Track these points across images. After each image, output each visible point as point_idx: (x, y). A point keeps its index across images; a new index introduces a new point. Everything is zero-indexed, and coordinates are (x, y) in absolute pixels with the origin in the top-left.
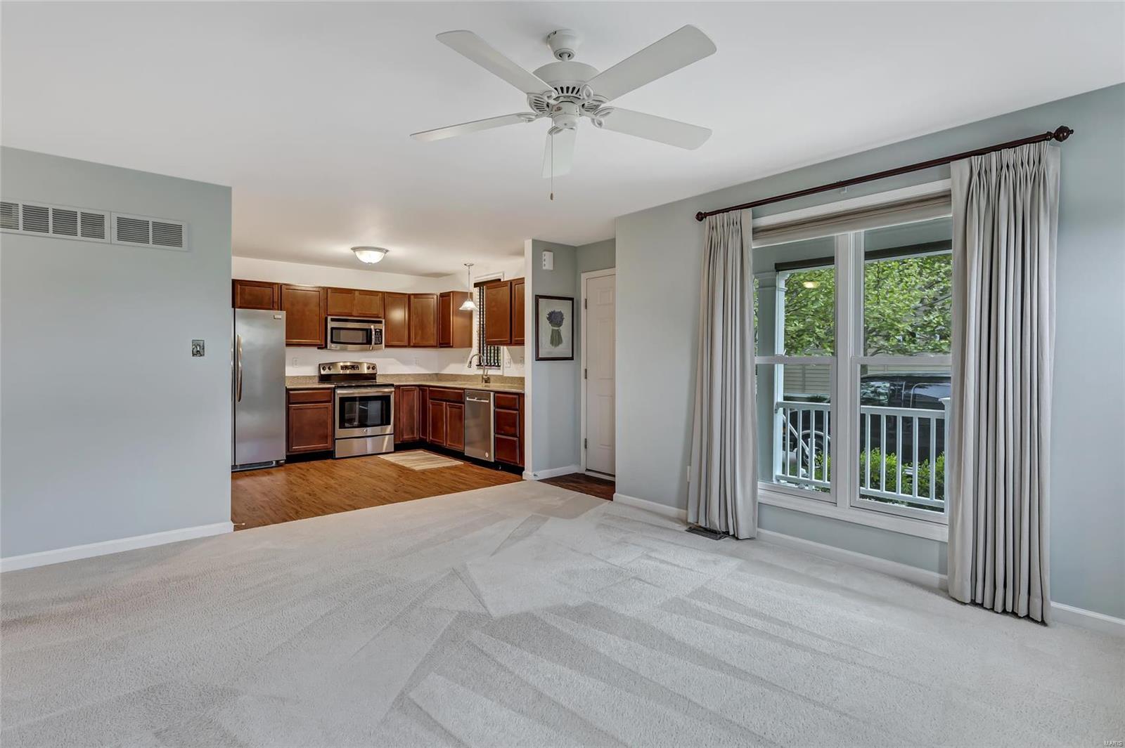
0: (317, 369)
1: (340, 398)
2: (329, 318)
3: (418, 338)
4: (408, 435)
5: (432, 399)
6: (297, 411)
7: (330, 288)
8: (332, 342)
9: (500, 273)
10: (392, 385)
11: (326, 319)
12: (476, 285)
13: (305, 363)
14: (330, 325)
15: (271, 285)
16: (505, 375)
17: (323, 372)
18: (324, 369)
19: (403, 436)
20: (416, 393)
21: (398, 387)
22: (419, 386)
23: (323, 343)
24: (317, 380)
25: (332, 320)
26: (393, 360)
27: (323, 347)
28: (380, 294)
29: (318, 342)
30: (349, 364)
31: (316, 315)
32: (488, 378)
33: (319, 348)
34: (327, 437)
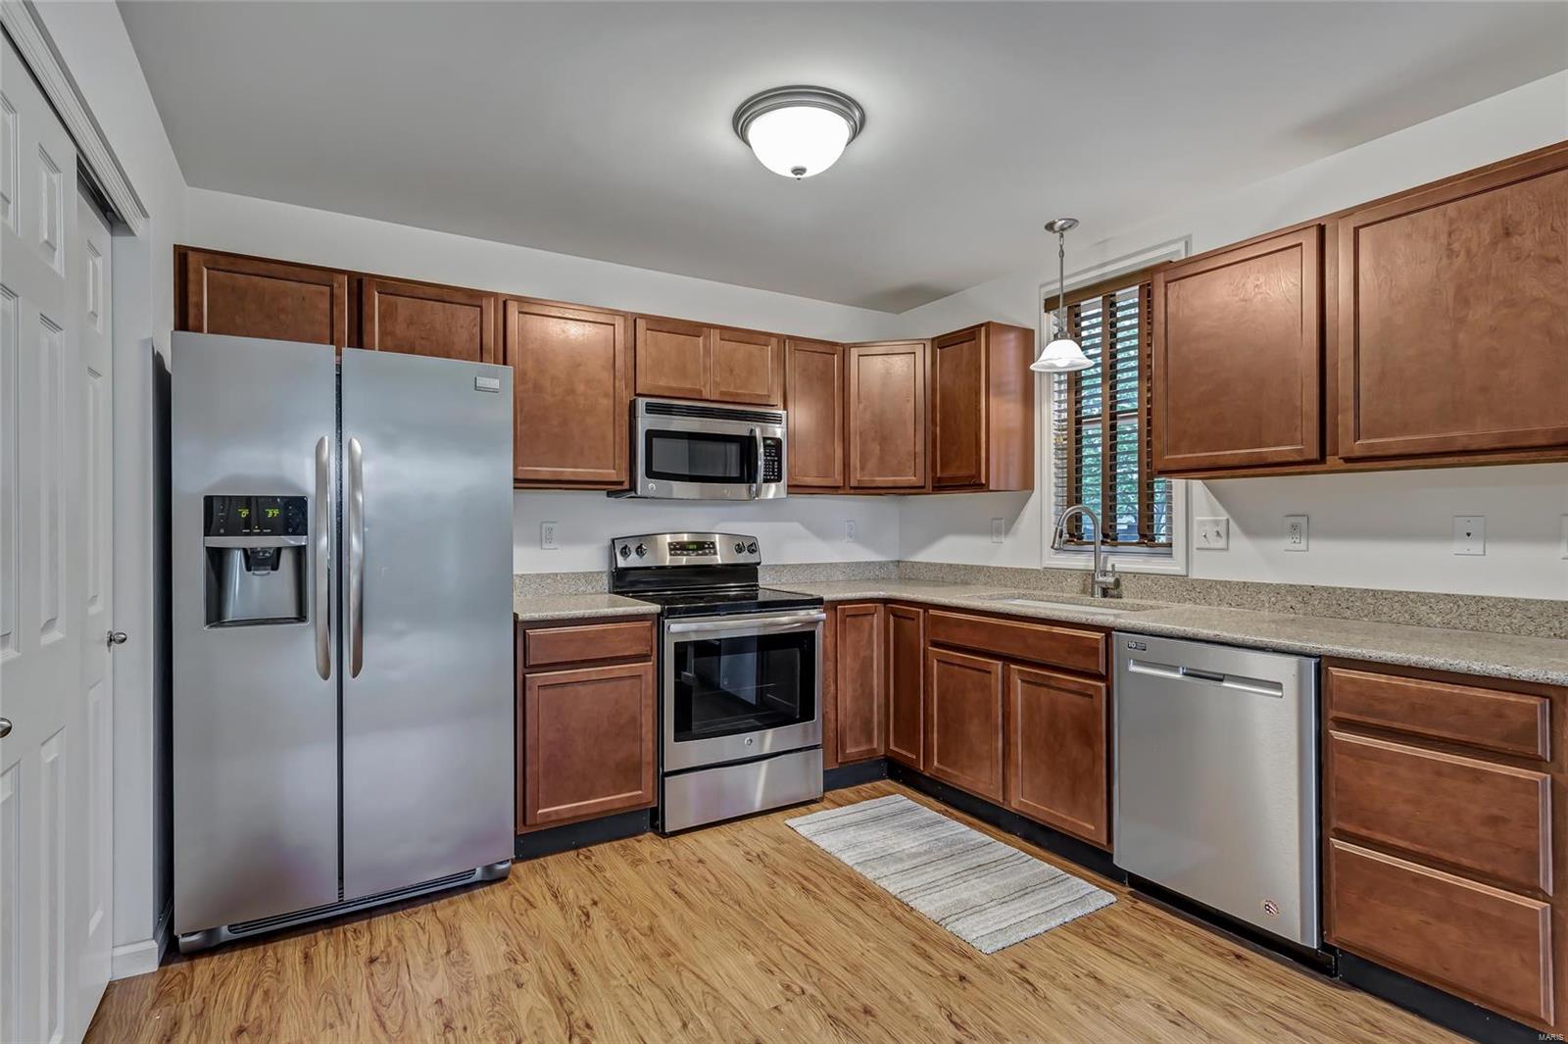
0: (606, 553)
1: (677, 645)
2: (641, 403)
3: (872, 464)
4: (857, 743)
5: (935, 644)
6: (549, 692)
7: (643, 316)
8: (651, 474)
9: (1180, 239)
10: (817, 602)
11: (633, 406)
12: (1050, 304)
13: (573, 539)
14: (645, 422)
15: (474, 298)
16: (1195, 575)
17: (622, 563)
18: (625, 552)
19: (843, 750)
20: (877, 620)
21: (833, 605)
22: (886, 601)
23: (625, 478)
24: (605, 582)
25: (651, 409)
26: (797, 526)
27: (621, 489)
28: (774, 341)
29: (610, 474)
30: (685, 538)
31: (606, 395)
32: (1117, 583)
33: (610, 494)
34: (637, 768)
